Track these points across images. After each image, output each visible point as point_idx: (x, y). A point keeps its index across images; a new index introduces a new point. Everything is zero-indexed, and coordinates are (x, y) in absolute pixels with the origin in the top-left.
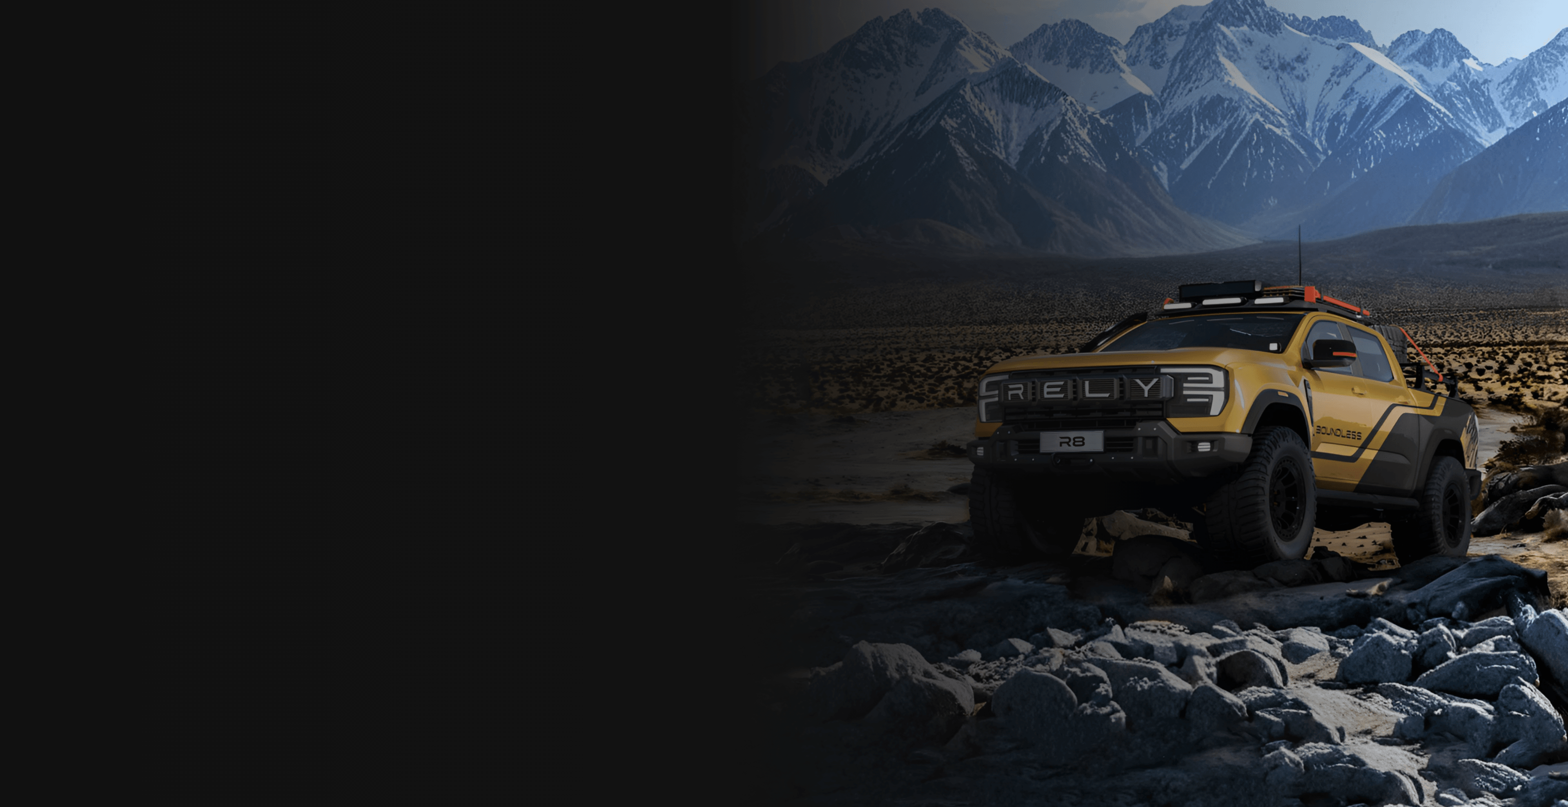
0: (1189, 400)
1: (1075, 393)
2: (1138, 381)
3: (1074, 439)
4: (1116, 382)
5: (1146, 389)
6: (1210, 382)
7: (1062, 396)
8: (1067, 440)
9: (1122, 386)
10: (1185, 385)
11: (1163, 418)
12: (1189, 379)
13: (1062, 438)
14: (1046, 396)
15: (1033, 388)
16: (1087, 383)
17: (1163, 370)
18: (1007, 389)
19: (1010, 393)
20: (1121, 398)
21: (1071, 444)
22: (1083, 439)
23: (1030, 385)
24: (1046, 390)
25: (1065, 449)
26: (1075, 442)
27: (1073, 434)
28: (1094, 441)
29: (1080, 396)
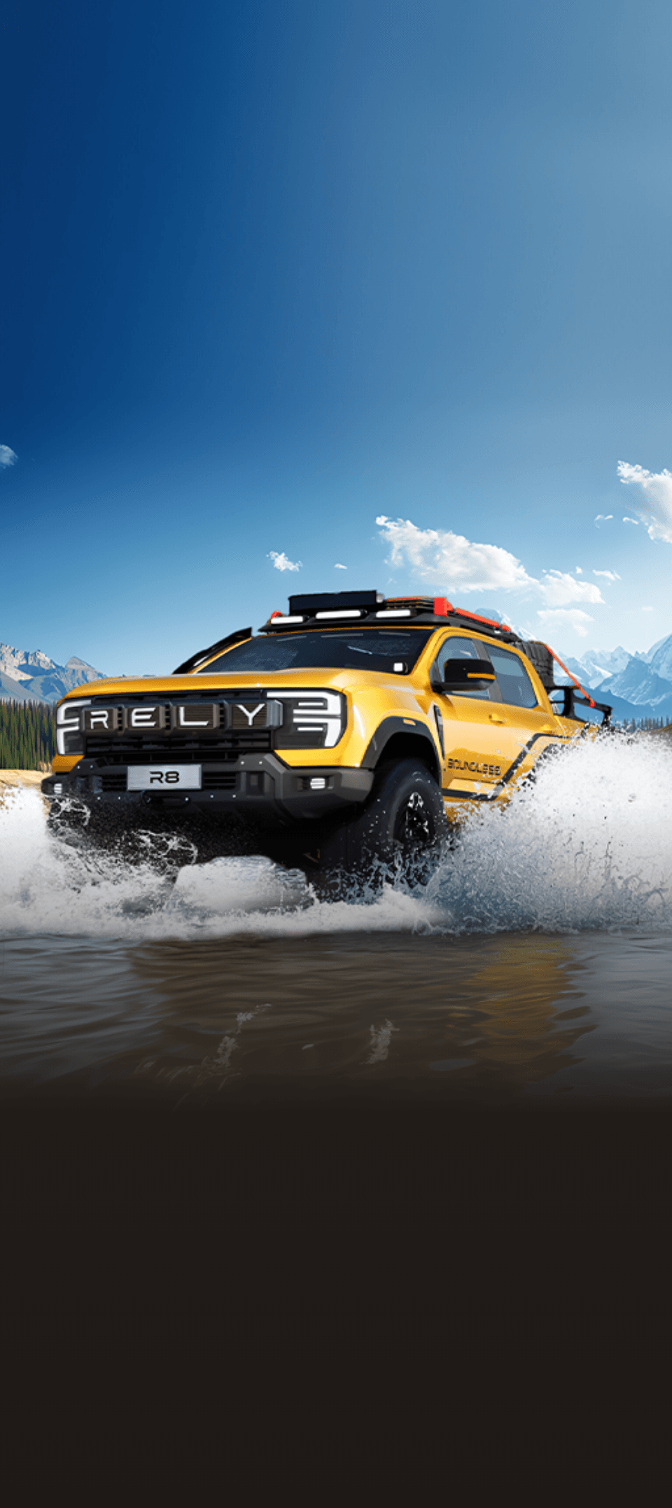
0: (300, 729)
1: (168, 720)
2: (241, 706)
3: (167, 774)
4: (215, 708)
5: (251, 716)
6: (325, 708)
7: (152, 724)
8: (159, 776)
9: (222, 712)
10: (296, 712)
11: (270, 750)
12: (300, 704)
13: (152, 773)
14: (134, 724)
15: (120, 715)
16: (182, 710)
17: (270, 695)
18: (89, 716)
19: (93, 720)
20: (222, 727)
21: (163, 779)
22: (178, 774)
23: (116, 712)
24: (134, 717)
25: (157, 785)
26: (168, 777)
27: (165, 769)
28: (189, 776)
29: (174, 725)
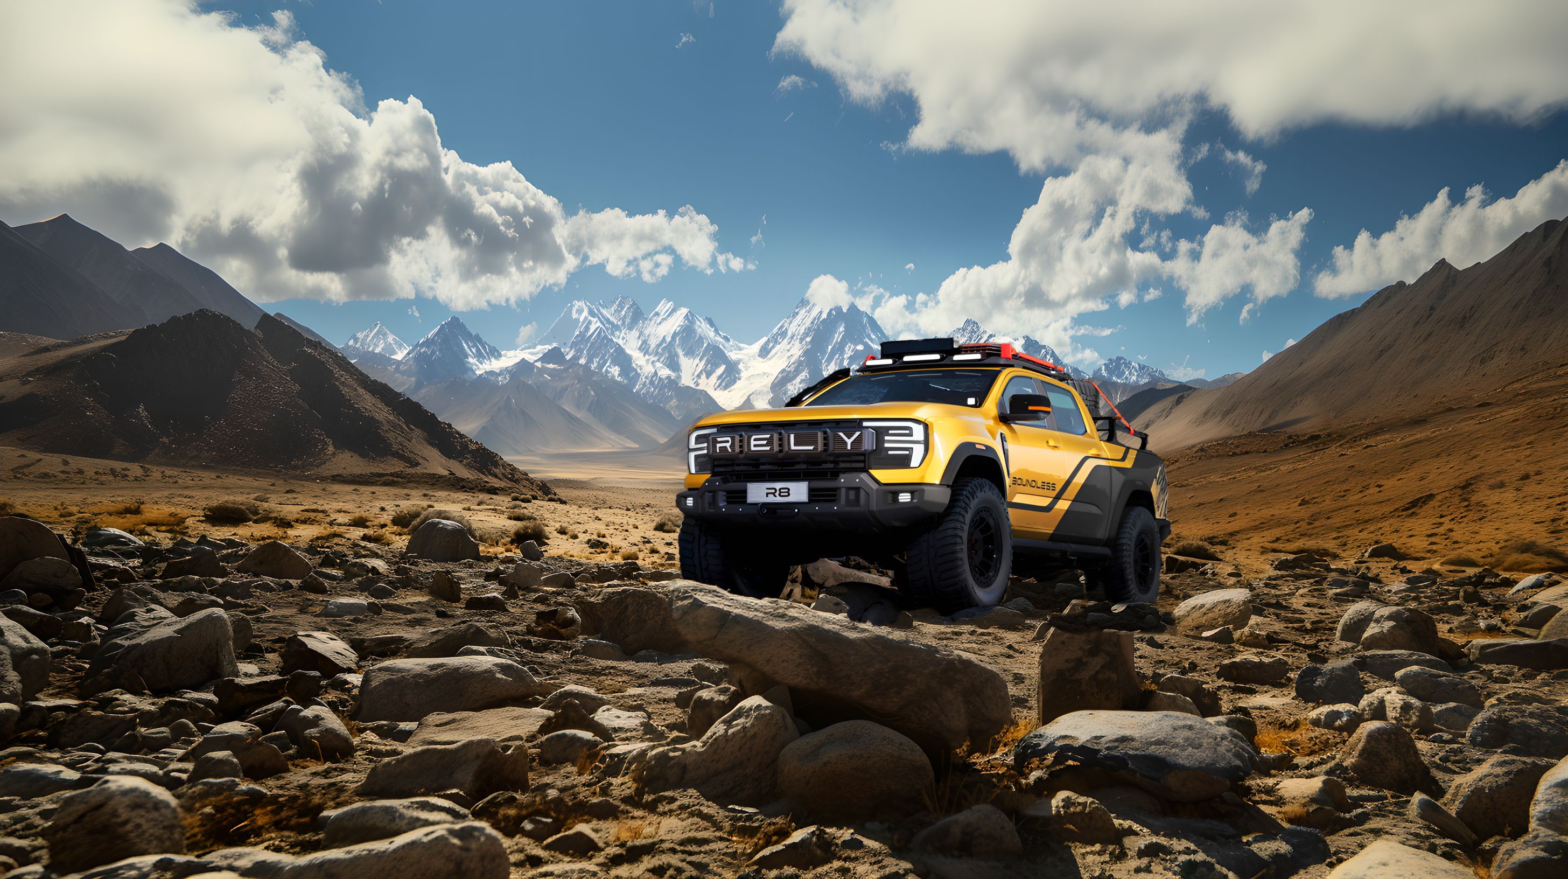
0: (890, 452)
1: (780, 445)
2: (841, 434)
5: (849, 442)
6: (911, 435)
7: (768, 448)
9: (825, 439)
10: (887, 438)
11: (865, 470)
12: (891, 432)
14: (753, 448)
15: (741, 441)
16: (792, 436)
17: (865, 424)
18: (715, 442)
19: (718, 445)
20: (825, 450)
21: (777, 494)
23: (737, 438)
24: (753, 443)
25: (771, 499)
27: (778, 485)
28: (798, 492)
29: (786, 449)
